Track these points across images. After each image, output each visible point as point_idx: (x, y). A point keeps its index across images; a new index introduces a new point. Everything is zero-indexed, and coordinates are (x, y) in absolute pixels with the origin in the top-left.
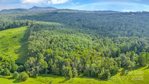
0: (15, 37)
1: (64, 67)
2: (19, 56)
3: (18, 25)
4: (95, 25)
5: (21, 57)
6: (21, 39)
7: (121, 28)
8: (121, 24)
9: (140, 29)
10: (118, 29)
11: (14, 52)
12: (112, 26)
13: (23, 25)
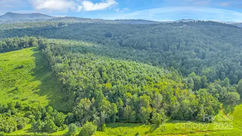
0: (22, 67)
1: (143, 109)
2: (49, 99)
3: (15, 47)
4: (140, 42)
5: (54, 100)
6: (33, 70)
7: (181, 46)
8: (179, 40)
9: (207, 47)
10: (176, 47)
11: (32, 92)
12: (166, 44)
13: (25, 46)
